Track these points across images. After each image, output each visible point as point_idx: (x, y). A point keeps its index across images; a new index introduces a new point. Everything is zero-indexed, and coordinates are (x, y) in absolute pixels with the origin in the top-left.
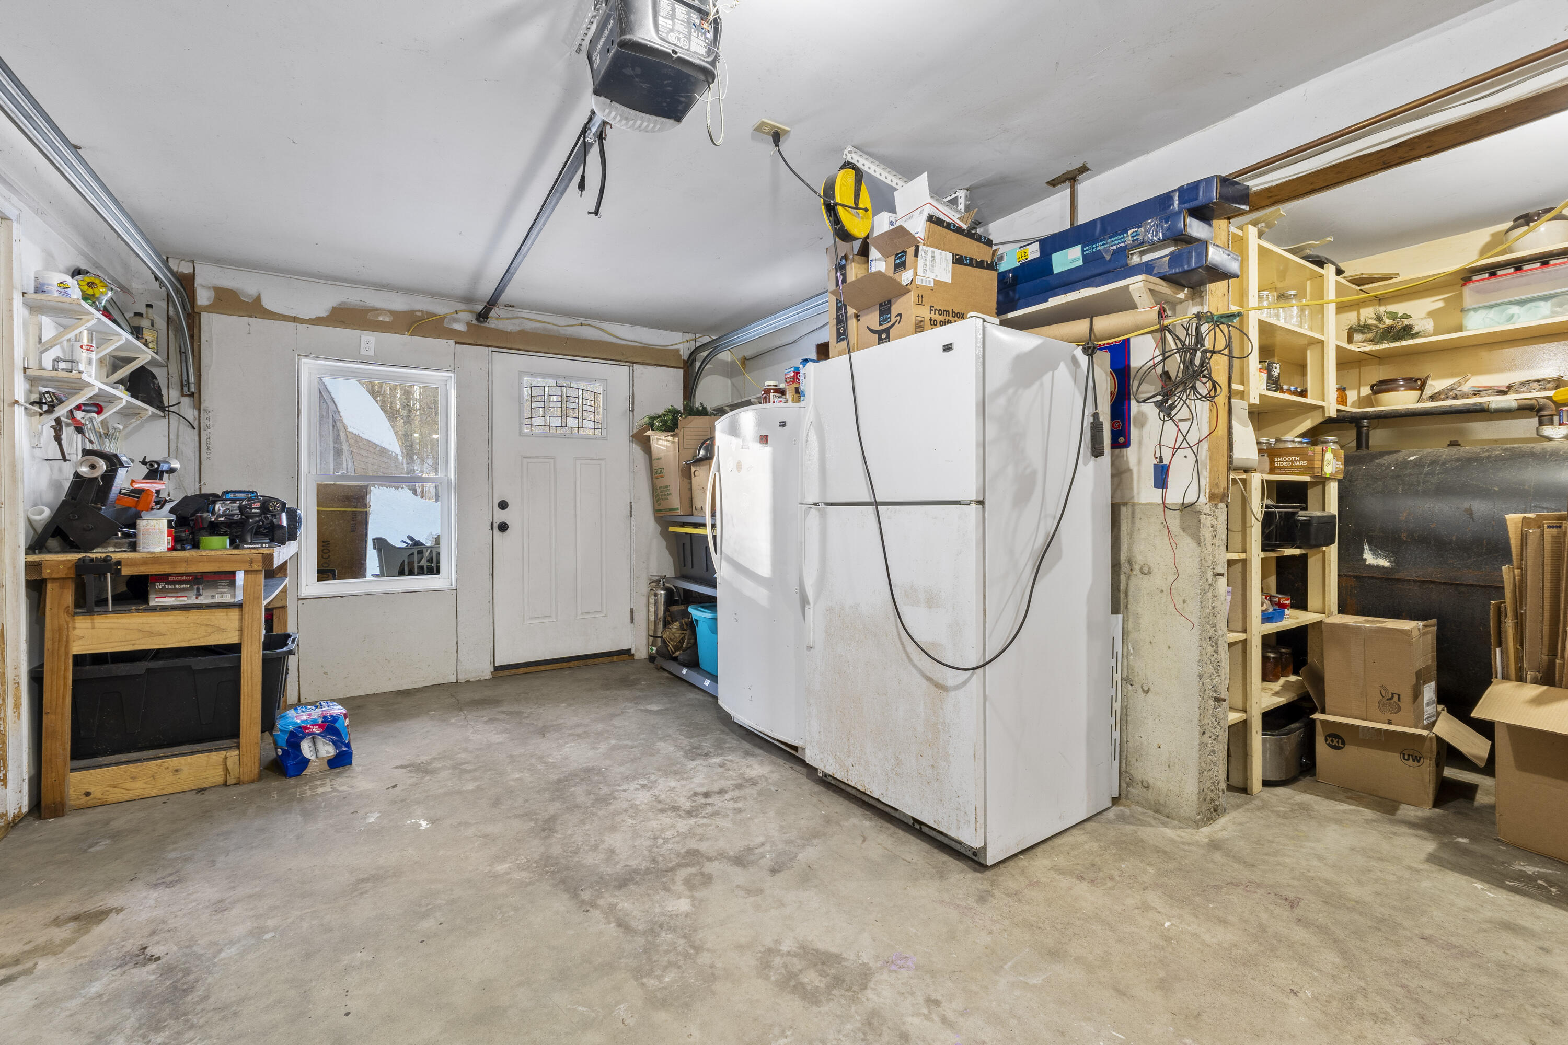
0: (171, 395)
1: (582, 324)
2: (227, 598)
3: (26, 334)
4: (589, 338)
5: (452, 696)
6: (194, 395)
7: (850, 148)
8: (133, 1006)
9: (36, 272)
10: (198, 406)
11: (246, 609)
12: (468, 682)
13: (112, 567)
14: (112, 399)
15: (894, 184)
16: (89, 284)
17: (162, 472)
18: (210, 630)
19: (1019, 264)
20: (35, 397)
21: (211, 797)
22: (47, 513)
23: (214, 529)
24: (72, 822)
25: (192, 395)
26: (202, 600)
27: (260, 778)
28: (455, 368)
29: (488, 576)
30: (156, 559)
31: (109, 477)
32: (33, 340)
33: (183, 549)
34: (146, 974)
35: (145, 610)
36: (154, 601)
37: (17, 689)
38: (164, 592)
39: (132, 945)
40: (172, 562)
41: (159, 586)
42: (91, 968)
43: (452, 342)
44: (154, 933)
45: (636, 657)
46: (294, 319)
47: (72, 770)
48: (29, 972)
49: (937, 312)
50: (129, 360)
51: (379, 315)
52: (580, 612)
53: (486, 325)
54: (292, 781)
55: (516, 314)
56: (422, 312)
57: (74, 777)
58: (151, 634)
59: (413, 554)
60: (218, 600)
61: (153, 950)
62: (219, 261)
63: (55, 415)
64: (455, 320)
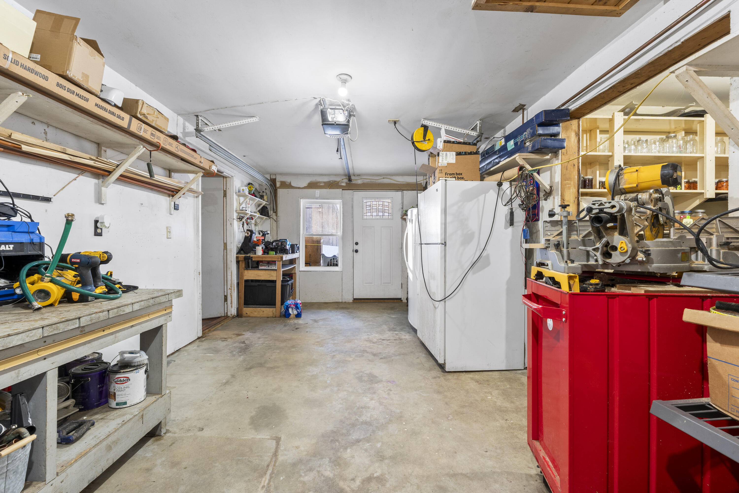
0: (271, 213)
1: (384, 178)
2: (274, 268)
3: (237, 202)
4: (386, 183)
5: (338, 305)
6: (276, 212)
7: (422, 120)
8: (239, 349)
9: (239, 187)
10: (277, 215)
11: (277, 271)
12: (345, 302)
13: (251, 258)
14: (255, 216)
15: (440, 127)
16: (250, 187)
17: (265, 234)
18: (270, 276)
19: (500, 147)
20: (239, 217)
21: (269, 319)
22: (240, 245)
23: (272, 249)
24: (243, 319)
25: (275, 212)
26: (269, 268)
27: (280, 316)
28: (342, 198)
29: (352, 268)
30: (259, 257)
31: (251, 236)
32: (238, 203)
33: (264, 254)
34: (243, 345)
35: (258, 270)
36: (260, 268)
37: (234, 286)
38: (262, 265)
39: (242, 340)
40: (262, 257)
41: (261, 264)
42: (235, 342)
43: (341, 190)
44: (247, 339)
45: (403, 301)
46: (299, 188)
47: (244, 307)
48: (227, 340)
49: (449, 175)
50: (261, 204)
51: (321, 184)
52: (382, 283)
53: (352, 183)
54: (286, 319)
55: (361, 178)
56: (333, 181)
57: (245, 309)
58: (259, 276)
59: (331, 259)
60: (272, 268)
61: (246, 342)
62: (281, 174)
63: (242, 221)
64: (342, 182)
